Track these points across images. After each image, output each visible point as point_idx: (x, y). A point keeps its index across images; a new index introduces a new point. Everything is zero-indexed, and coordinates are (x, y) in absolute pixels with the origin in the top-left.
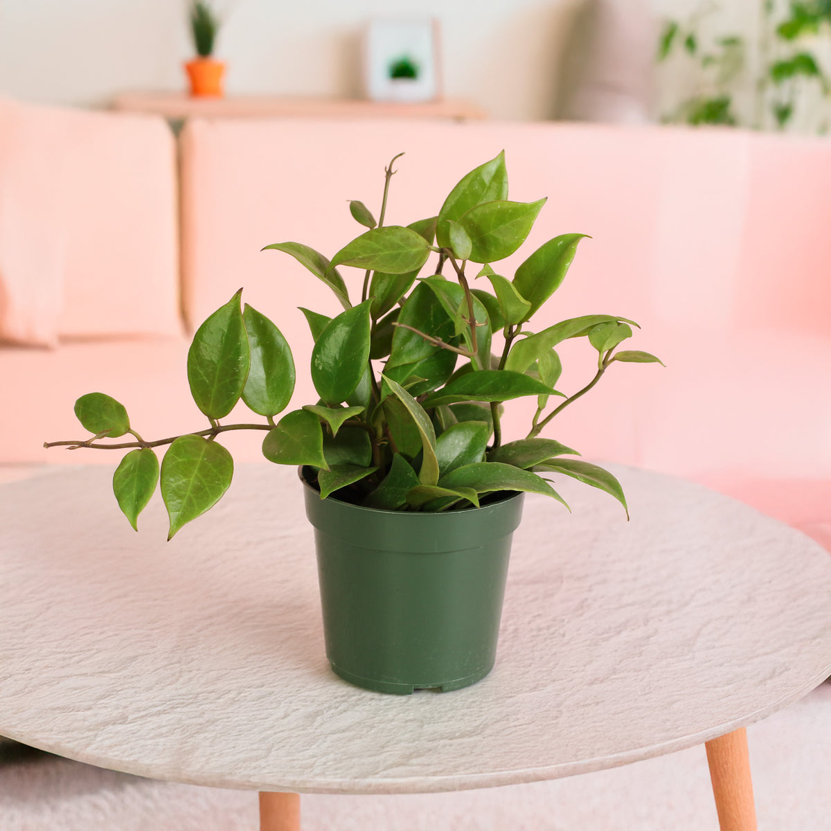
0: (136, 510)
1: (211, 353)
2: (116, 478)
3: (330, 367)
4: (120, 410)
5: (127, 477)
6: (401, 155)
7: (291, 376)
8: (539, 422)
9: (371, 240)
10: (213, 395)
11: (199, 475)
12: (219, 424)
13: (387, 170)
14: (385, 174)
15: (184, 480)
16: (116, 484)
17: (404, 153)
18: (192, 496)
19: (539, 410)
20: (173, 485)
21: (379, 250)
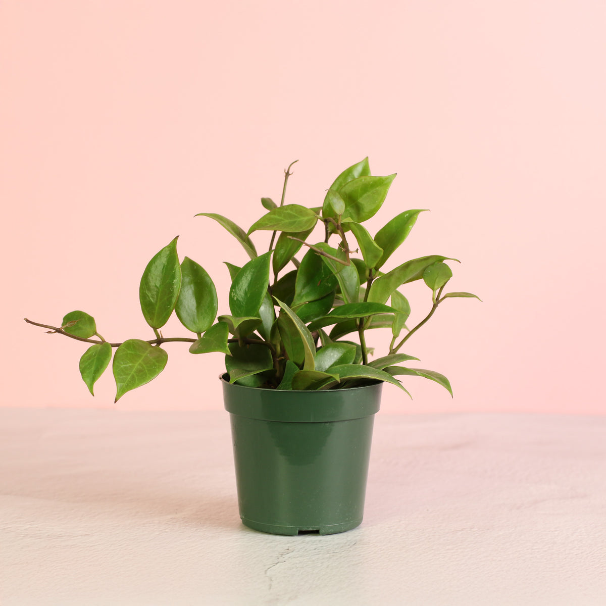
0: (93, 380)
1: (156, 281)
2: (82, 360)
3: (242, 297)
4: (91, 320)
5: (90, 359)
6: (296, 161)
7: (215, 305)
8: (394, 347)
9: (275, 215)
10: (156, 311)
11: (142, 363)
12: (162, 336)
13: (286, 171)
14: (285, 174)
15: (130, 364)
16: (81, 363)
17: (298, 160)
18: (135, 374)
19: (394, 338)
20: (122, 366)
21: (281, 220)
